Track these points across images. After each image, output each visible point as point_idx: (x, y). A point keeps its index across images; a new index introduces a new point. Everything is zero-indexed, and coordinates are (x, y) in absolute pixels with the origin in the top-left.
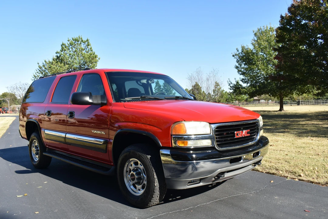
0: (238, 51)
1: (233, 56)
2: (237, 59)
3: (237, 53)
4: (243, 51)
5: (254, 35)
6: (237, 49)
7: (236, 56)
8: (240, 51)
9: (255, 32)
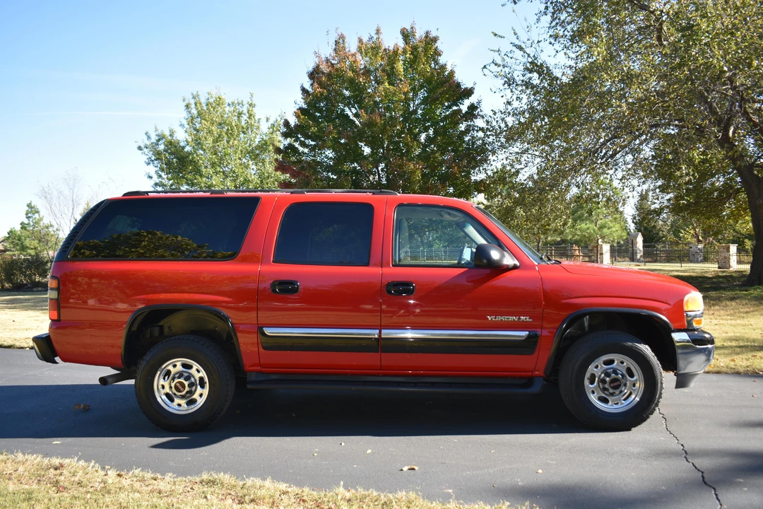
0: (149, 138)
1: (140, 148)
2: (148, 157)
3: (148, 143)
4: (159, 140)
5: (184, 108)
6: (146, 134)
7: (145, 150)
8: (154, 139)
9: (187, 102)
